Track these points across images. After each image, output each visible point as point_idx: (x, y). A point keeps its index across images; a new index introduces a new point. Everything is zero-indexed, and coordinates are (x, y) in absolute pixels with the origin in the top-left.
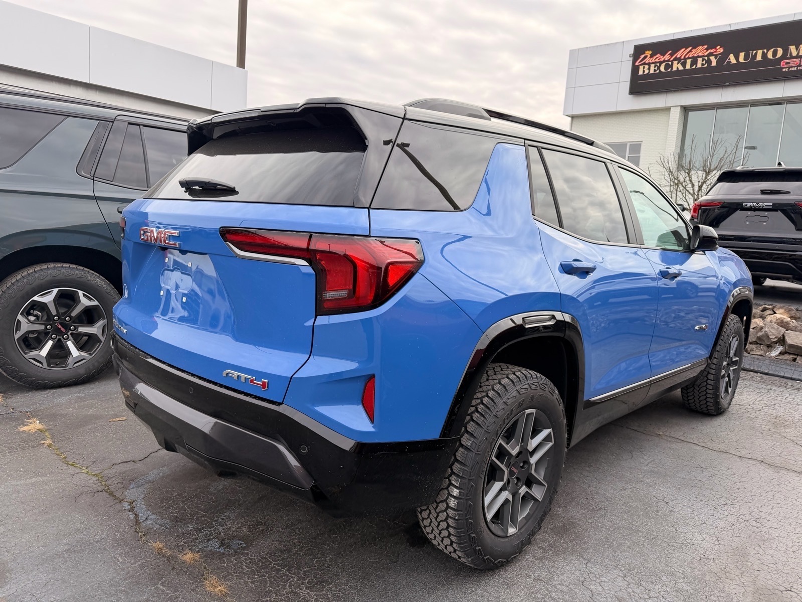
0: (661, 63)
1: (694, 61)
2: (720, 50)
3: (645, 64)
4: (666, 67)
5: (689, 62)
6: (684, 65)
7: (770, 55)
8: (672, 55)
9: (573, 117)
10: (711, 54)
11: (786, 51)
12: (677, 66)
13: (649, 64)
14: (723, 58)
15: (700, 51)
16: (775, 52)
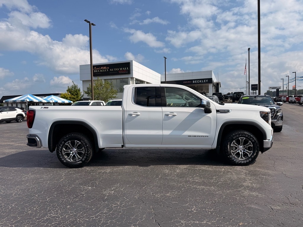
0: (98, 70)
1: (104, 70)
2: (108, 68)
3: (95, 70)
4: (99, 71)
5: (103, 70)
6: (102, 71)
7: (117, 70)
8: (100, 68)
9: (83, 81)
10: (107, 69)
11: (119, 69)
12: (101, 71)
13: (96, 70)
14: (109, 70)
15: (105, 68)
16: (118, 69)
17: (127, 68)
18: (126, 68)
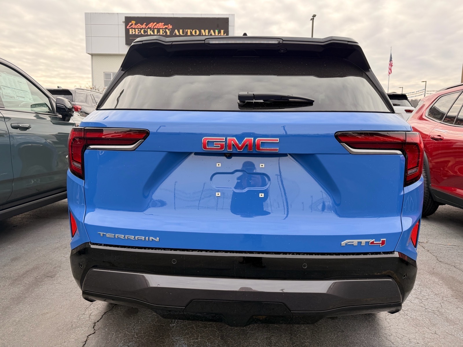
0: (141, 29)
2: (170, 27)
3: (132, 28)
4: (145, 32)
5: (156, 31)
7: (194, 33)
8: (146, 25)
9: (92, 55)
10: (166, 28)
11: (200, 32)
12: (150, 32)
13: (135, 29)
14: (172, 31)
15: (161, 25)
16: (196, 32)
17: (222, 31)
18: (219, 32)
